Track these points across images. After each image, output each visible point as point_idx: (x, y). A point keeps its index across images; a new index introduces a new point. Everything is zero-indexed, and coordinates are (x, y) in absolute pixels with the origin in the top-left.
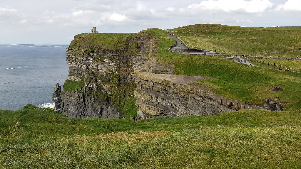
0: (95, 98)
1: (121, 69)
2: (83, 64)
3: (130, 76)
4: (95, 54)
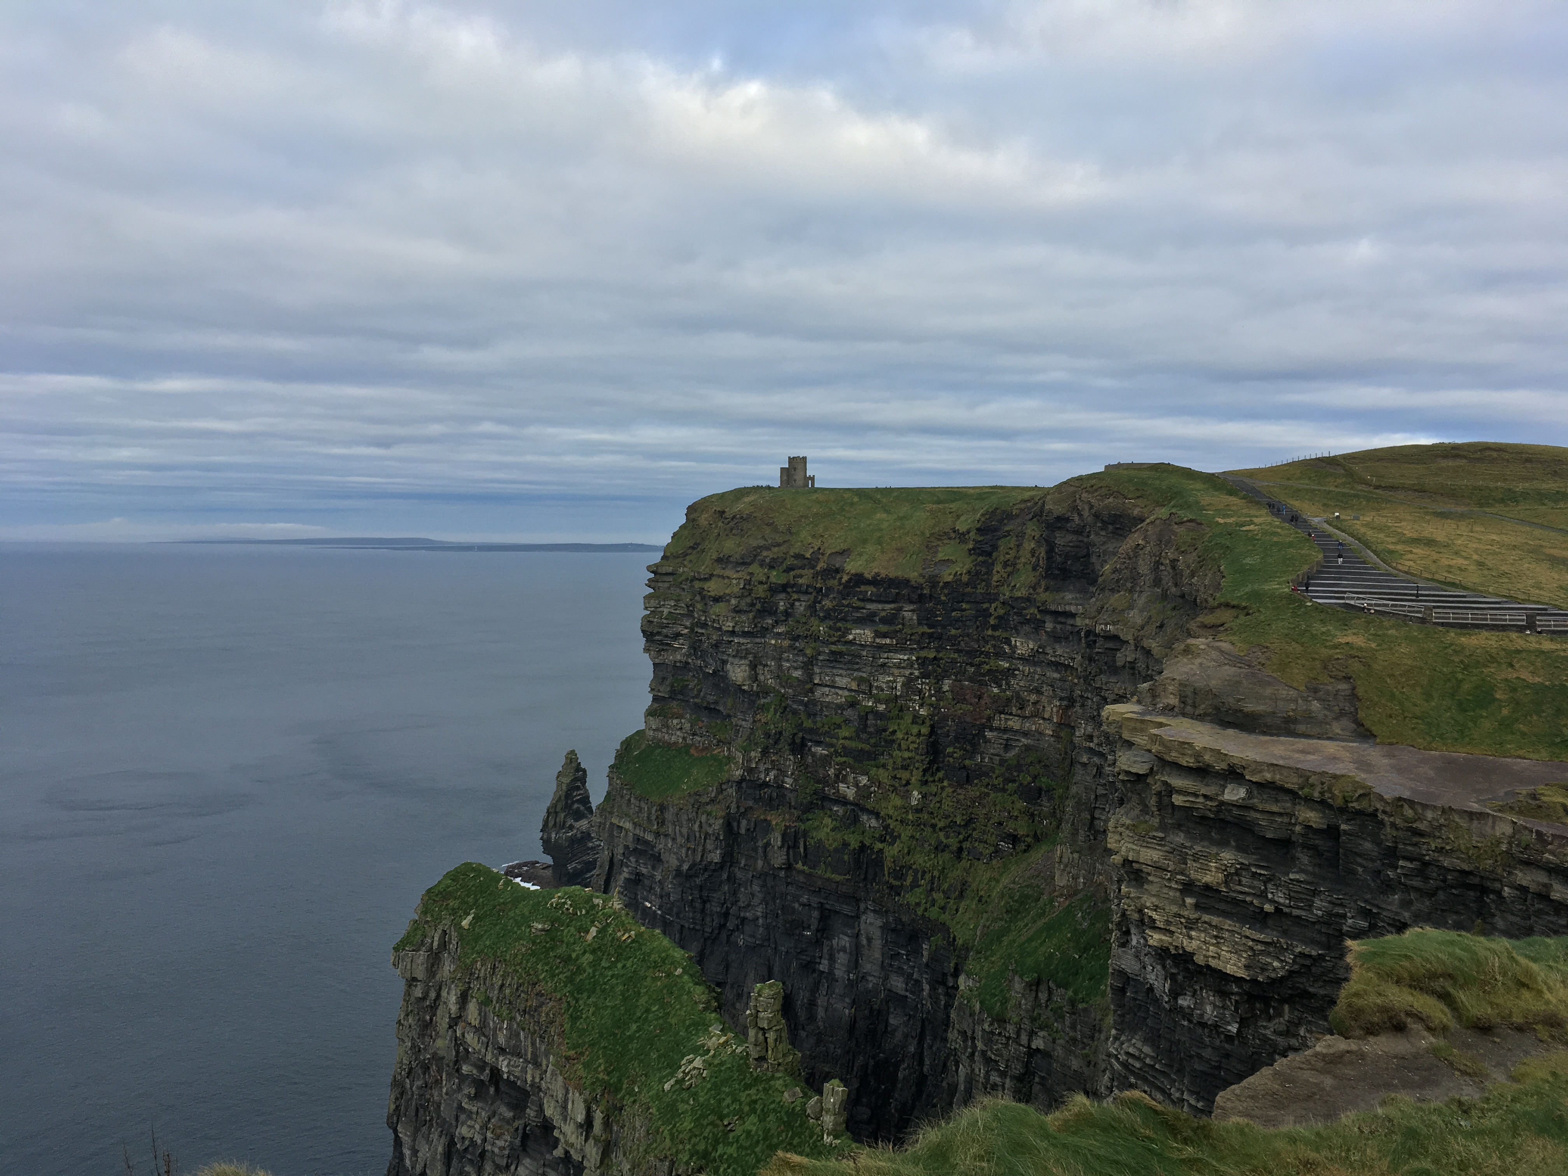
0: (789, 849)
1: (946, 685)
2: (734, 656)
3: (998, 729)
4: (799, 600)
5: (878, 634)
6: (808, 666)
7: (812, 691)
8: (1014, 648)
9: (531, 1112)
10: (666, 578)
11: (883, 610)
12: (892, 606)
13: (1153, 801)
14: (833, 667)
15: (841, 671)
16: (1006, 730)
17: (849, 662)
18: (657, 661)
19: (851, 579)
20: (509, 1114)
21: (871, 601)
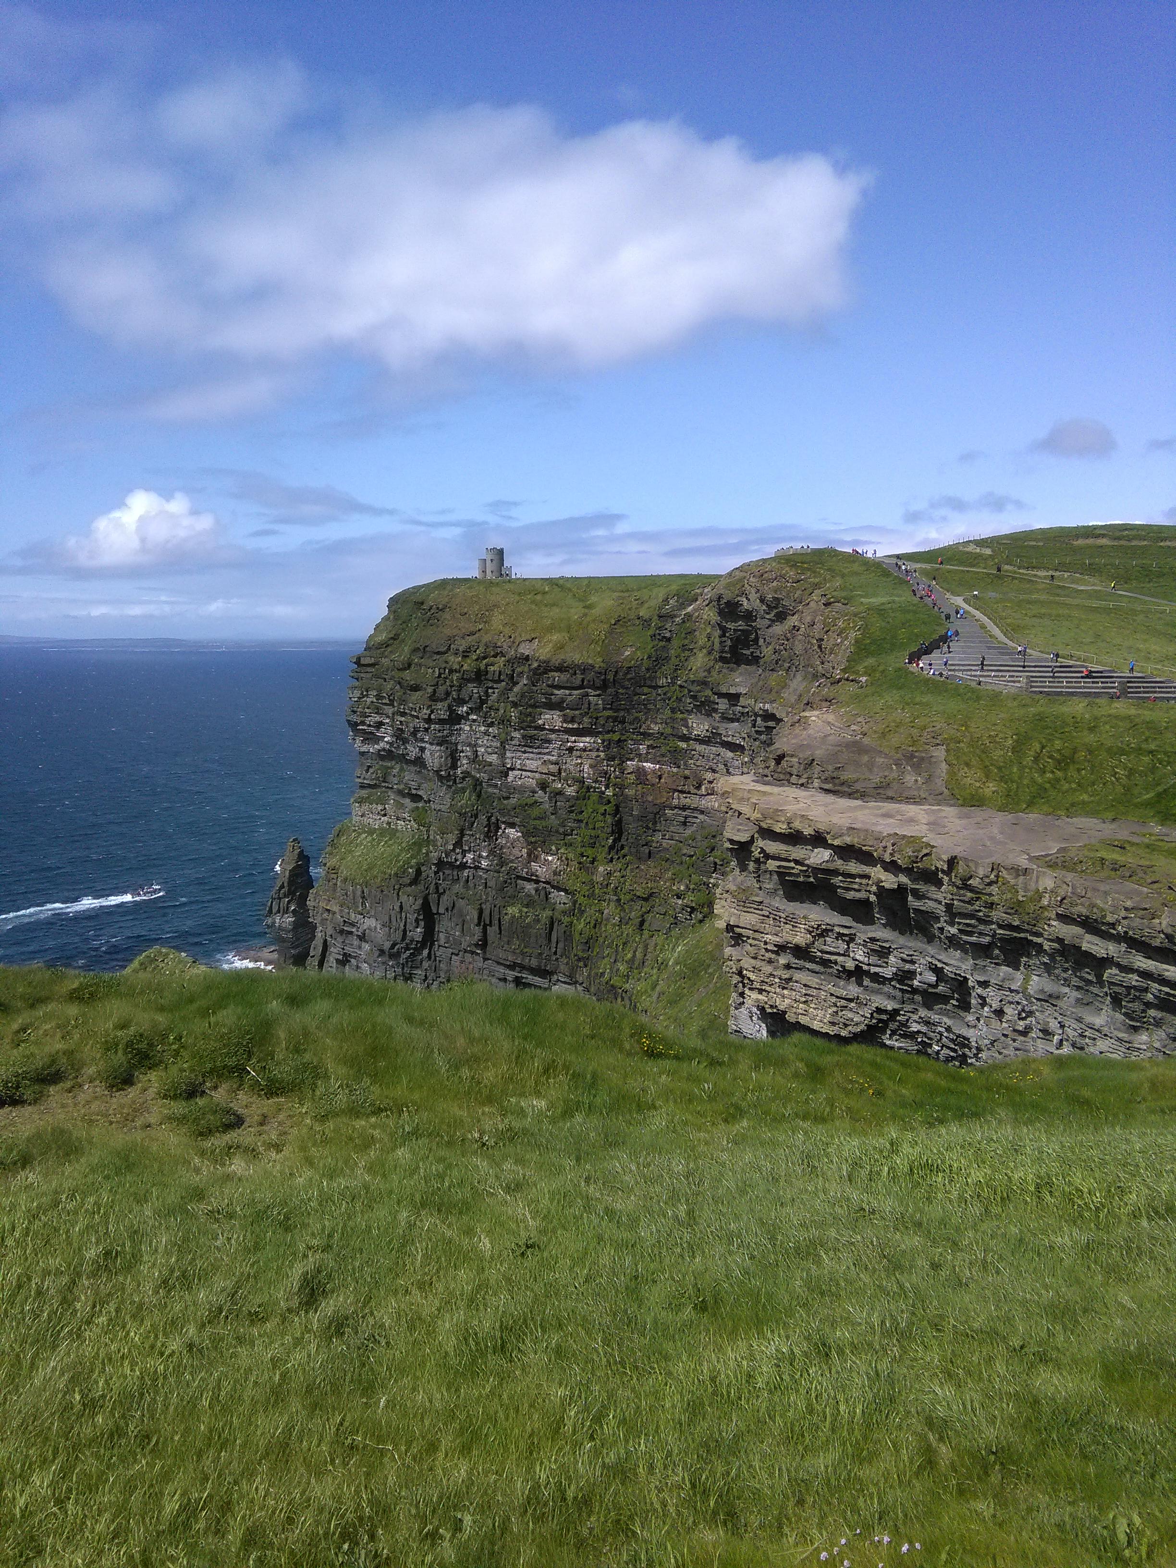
0: (485, 926)
1: (630, 767)
2: (431, 744)
3: (677, 808)
4: (492, 688)
5: (566, 719)
6: (501, 751)
7: (506, 774)
8: (690, 729)
10: (369, 669)
11: (570, 695)
12: (578, 692)
14: (525, 752)
15: (531, 755)
16: (684, 808)
17: (539, 747)
18: (363, 749)
19: (539, 666)
21: (559, 687)
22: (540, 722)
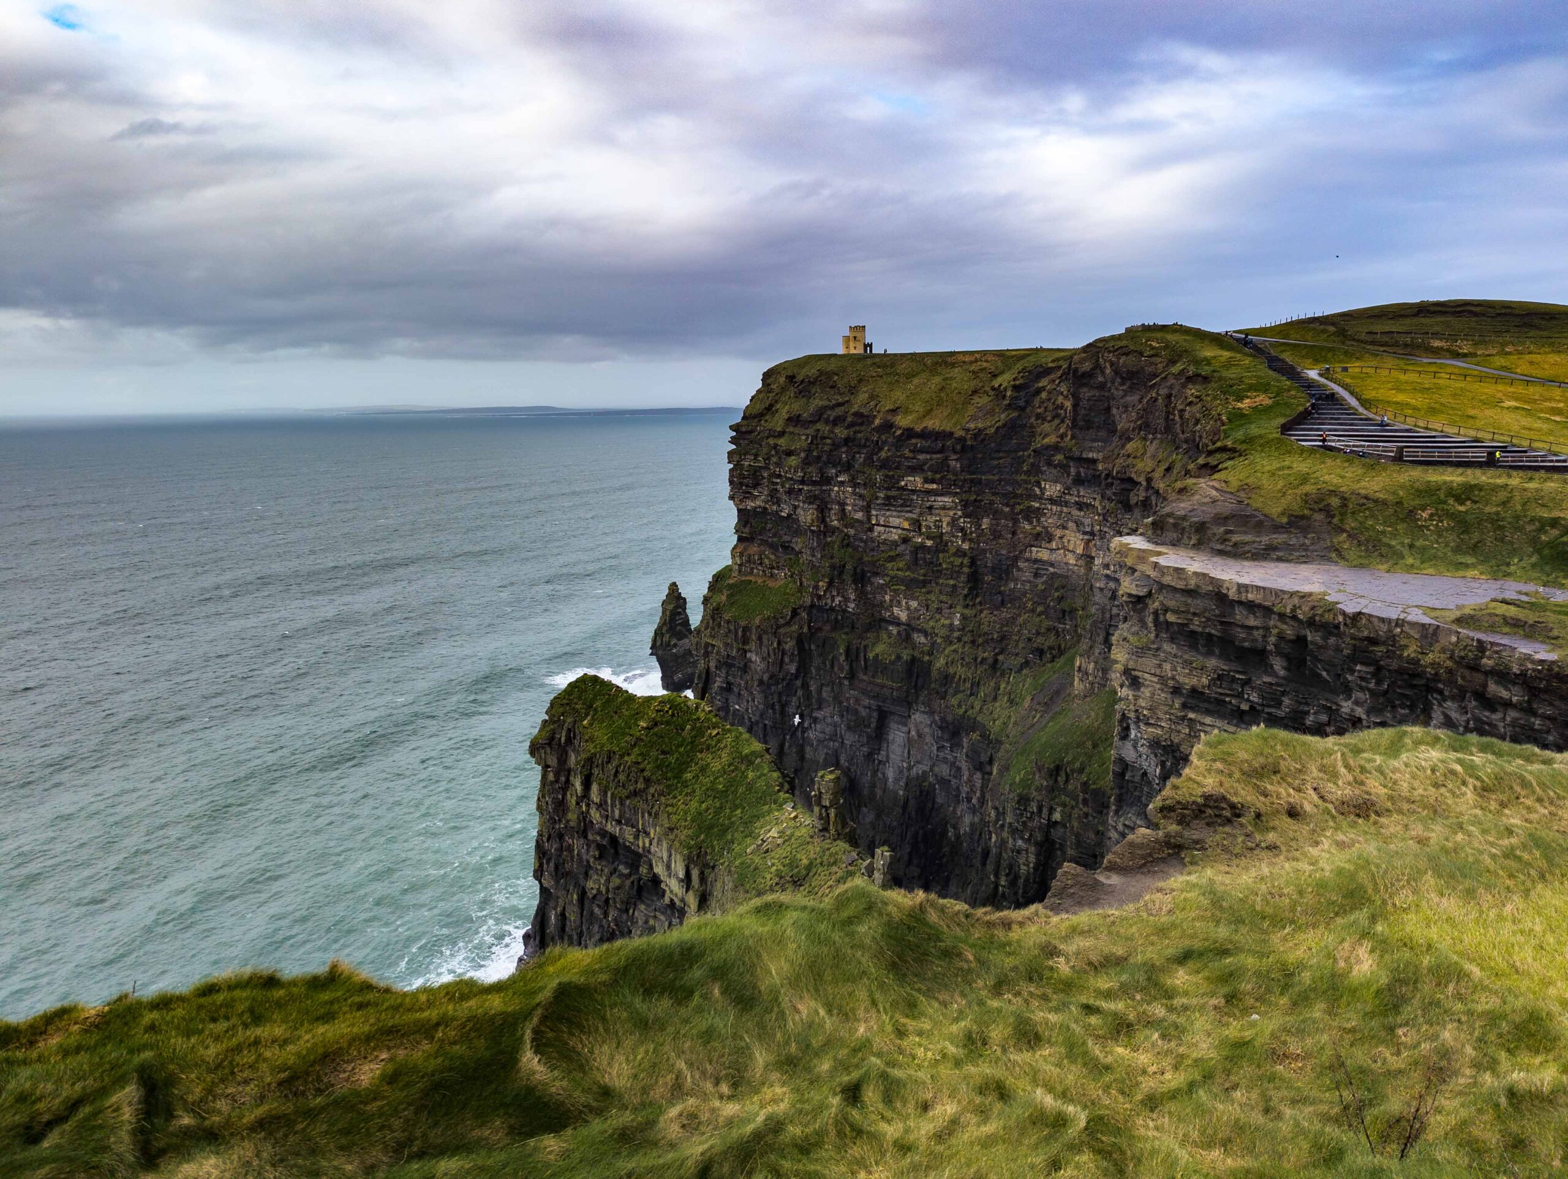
0: (852, 661)
1: (986, 523)
2: (804, 502)
3: (1027, 560)
4: (859, 453)
5: (926, 481)
6: (867, 509)
7: (871, 530)
8: (1043, 490)
9: (643, 870)
10: (746, 436)
11: (931, 460)
12: (939, 456)
13: (1150, 620)
14: (888, 510)
15: (894, 513)
16: (1036, 561)
17: (901, 506)
18: (740, 507)
19: (903, 433)
20: (627, 871)
21: (921, 451)
22: (903, 483)
